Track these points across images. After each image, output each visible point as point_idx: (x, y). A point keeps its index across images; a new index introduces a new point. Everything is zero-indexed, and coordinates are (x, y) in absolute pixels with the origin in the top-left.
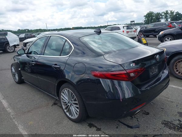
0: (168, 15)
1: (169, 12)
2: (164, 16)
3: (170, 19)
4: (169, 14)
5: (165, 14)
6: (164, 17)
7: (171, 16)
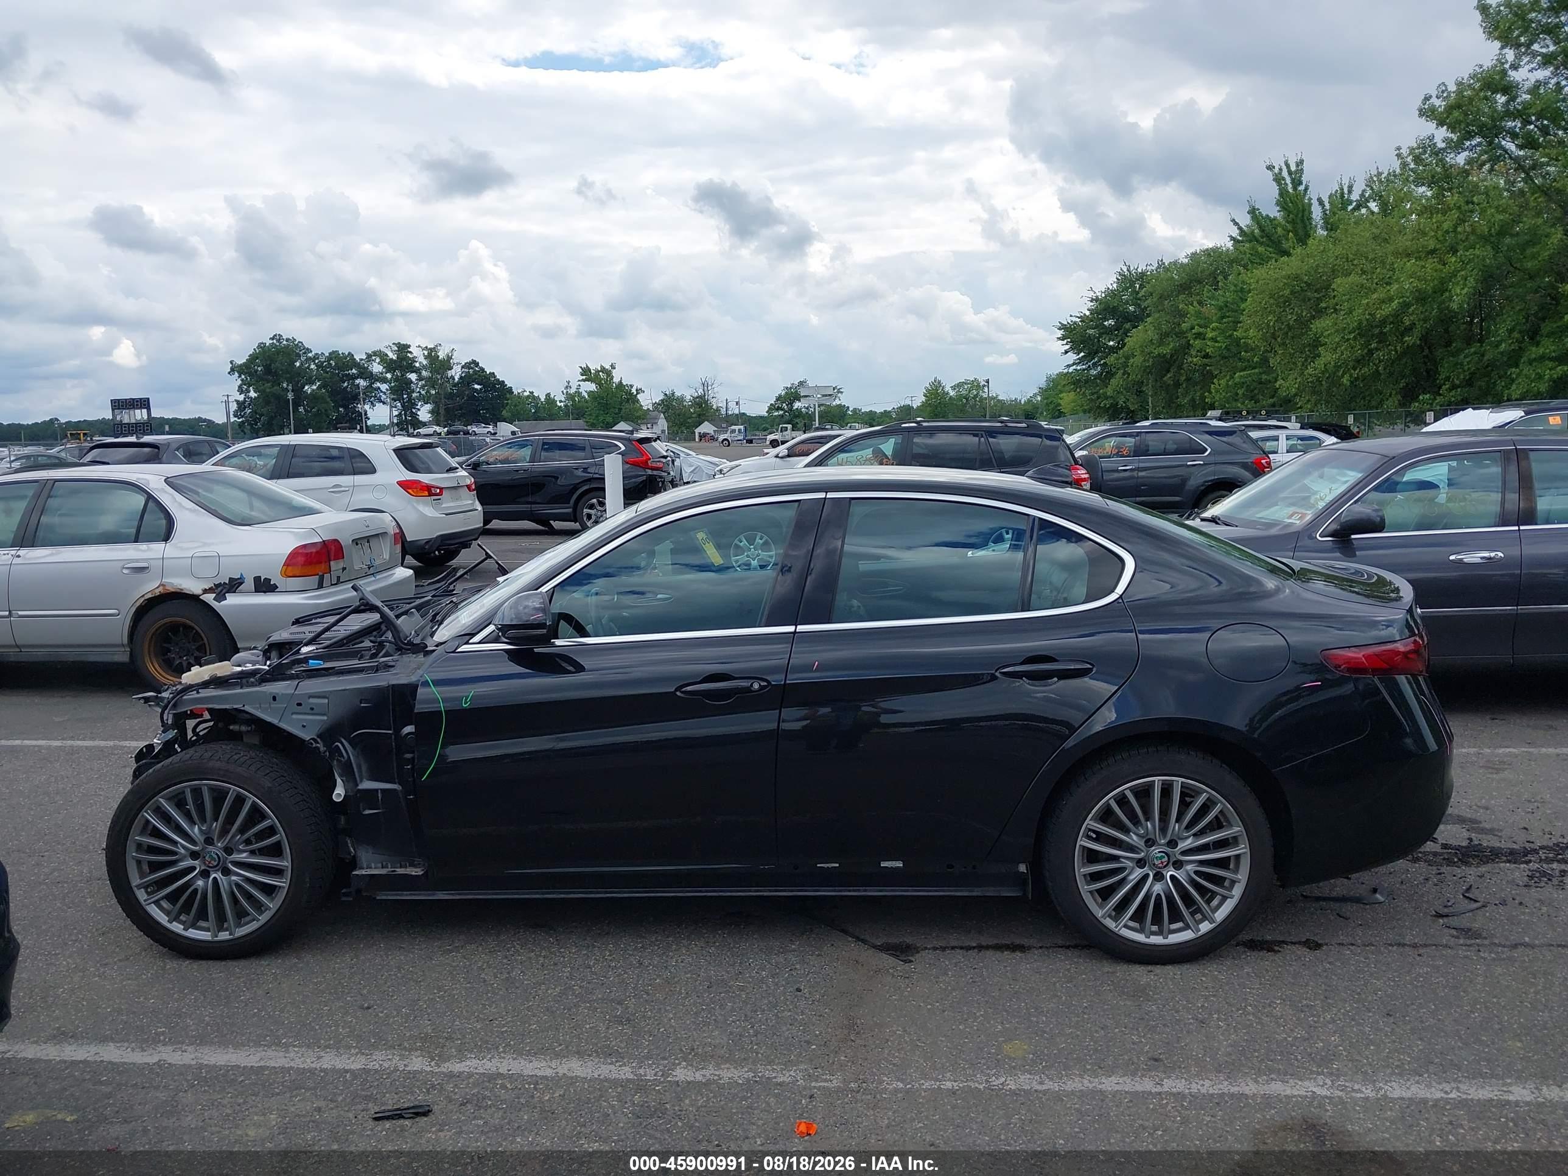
0: (413, 377)
1: (419, 357)
2: (384, 380)
3: (428, 407)
4: (417, 371)
5: (390, 365)
6: (384, 387)
7: (431, 382)
